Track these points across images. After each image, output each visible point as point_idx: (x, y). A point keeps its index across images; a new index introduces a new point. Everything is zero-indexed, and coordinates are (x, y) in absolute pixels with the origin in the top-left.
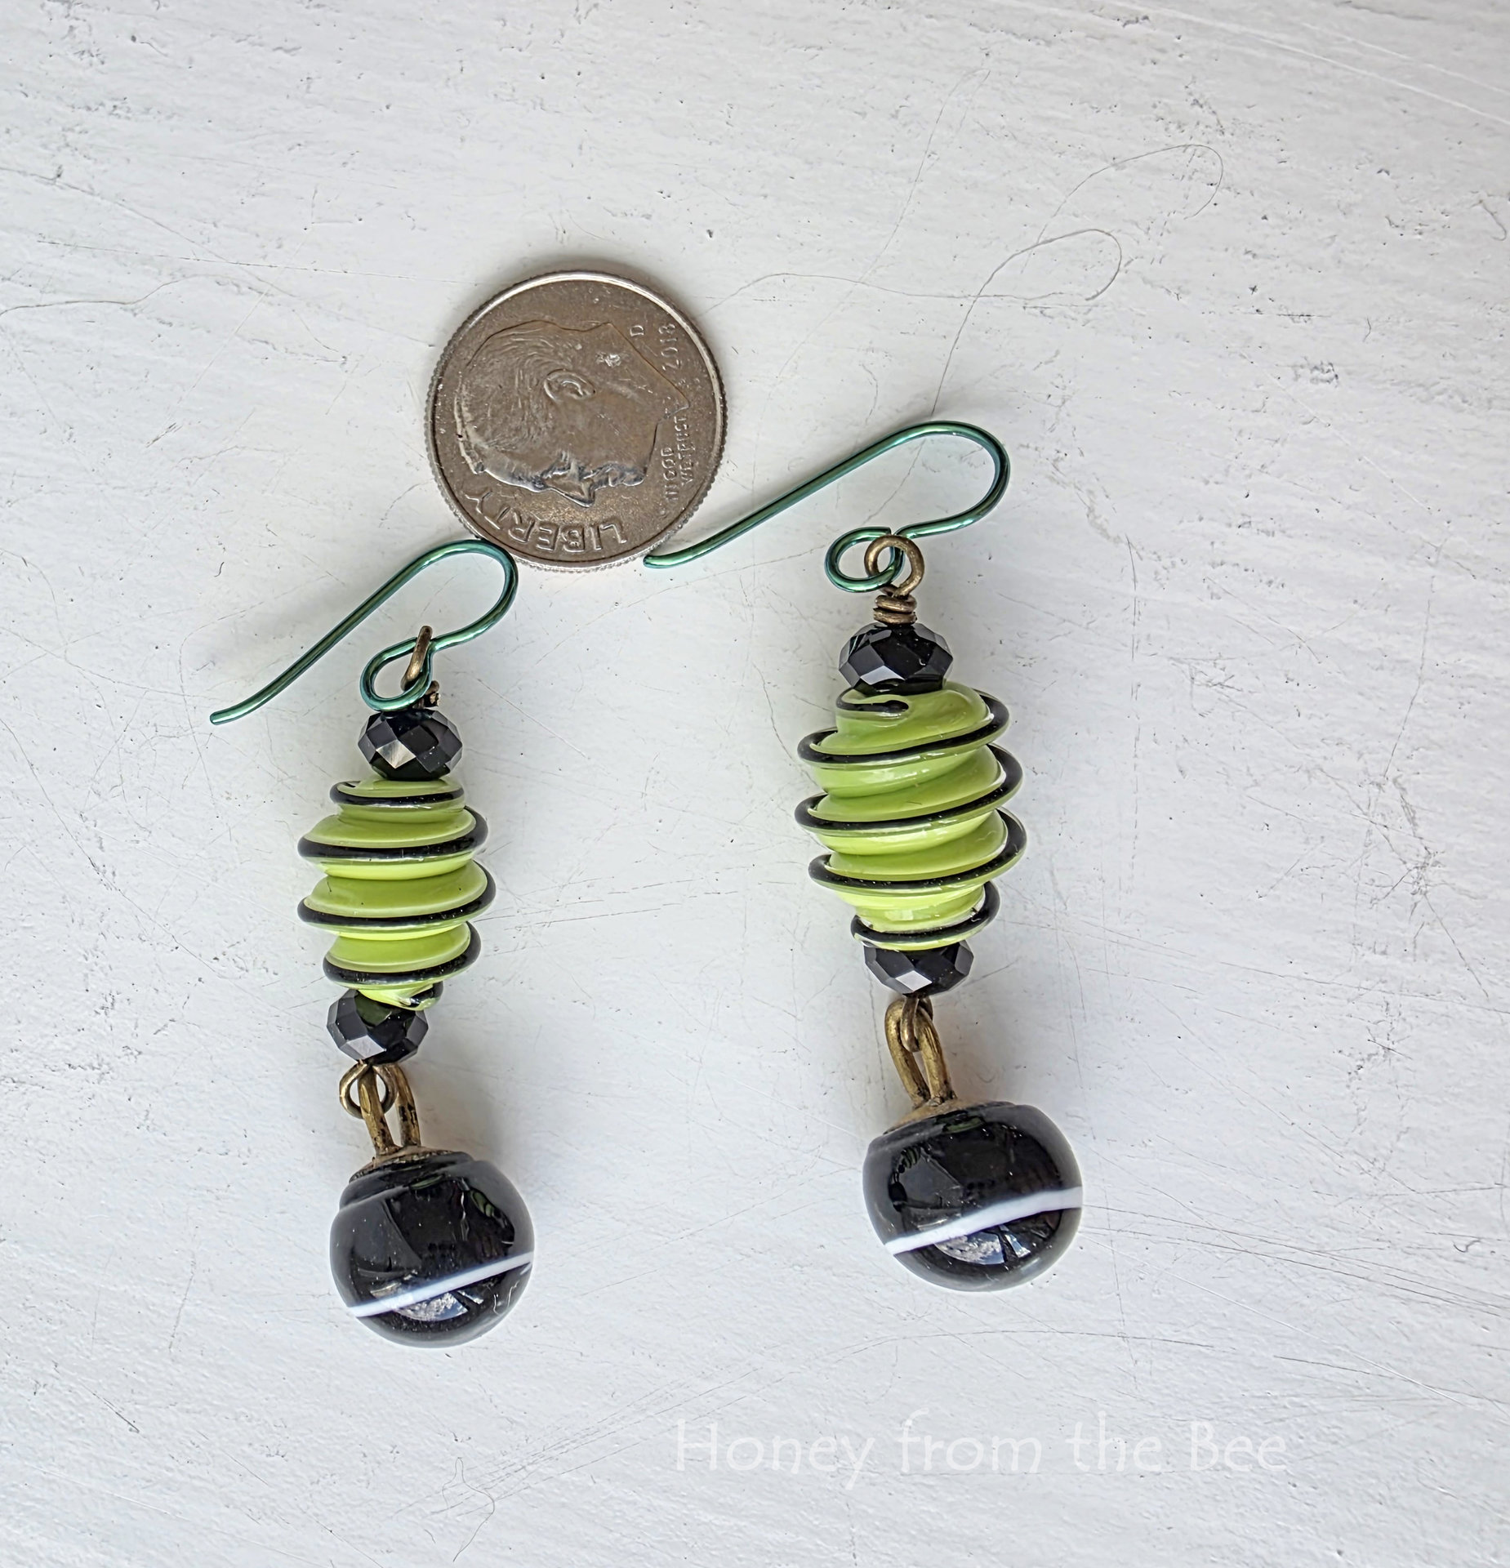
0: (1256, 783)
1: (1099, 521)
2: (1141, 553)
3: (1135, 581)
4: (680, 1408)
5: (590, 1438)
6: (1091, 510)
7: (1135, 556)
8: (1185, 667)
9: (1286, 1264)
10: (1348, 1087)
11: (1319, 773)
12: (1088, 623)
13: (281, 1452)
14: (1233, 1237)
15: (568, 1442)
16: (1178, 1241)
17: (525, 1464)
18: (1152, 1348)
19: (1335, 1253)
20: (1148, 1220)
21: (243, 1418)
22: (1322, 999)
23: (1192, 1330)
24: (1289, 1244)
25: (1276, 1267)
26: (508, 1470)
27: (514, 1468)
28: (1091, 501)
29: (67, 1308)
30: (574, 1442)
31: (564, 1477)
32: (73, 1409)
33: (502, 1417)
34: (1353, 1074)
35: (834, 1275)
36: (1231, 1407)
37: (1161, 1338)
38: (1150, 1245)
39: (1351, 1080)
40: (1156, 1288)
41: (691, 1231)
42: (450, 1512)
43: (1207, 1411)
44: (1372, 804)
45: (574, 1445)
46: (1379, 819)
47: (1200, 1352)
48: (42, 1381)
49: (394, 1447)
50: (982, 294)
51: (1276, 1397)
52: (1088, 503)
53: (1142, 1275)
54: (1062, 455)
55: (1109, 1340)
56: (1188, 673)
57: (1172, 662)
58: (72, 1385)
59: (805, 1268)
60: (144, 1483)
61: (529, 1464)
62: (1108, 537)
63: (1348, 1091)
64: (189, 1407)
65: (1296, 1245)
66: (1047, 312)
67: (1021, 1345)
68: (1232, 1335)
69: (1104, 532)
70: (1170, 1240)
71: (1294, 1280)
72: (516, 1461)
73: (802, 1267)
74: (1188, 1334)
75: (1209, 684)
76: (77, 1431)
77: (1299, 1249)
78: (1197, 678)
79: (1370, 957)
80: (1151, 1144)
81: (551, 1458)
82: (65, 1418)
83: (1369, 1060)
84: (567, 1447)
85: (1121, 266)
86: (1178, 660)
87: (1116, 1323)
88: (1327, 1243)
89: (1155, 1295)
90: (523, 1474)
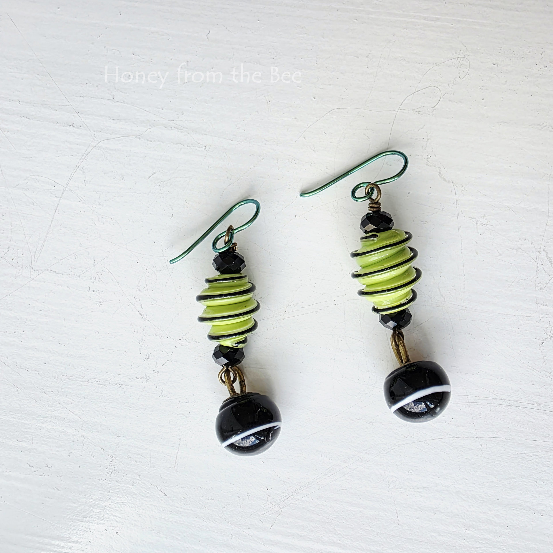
0: (500, 255)
1: (443, 176)
2: (457, 185)
3: (456, 194)
4: (338, 473)
5: (310, 485)
6: (440, 173)
7: (455, 187)
8: (474, 220)
9: (526, 409)
10: (540, 349)
11: (520, 250)
12: (443, 209)
13: (212, 499)
14: (508, 401)
15: (303, 487)
16: (491, 404)
17: (290, 495)
18: (486, 440)
19: (541, 404)
20: (481, 398)
21: (199, 488)
22: (529, 322)
23: (498, 433)
24: (527, 402)
25: (523, 410)
26: (285, 498)
27: (286, 497)
28: (440, 170)
29: (142, 457)
30: (305, 487)
31: (303, 499)
32: (145, 490)
33: (282, 481)
34: (541, 345)
35: (383, 425)
36: (514, 458)
37: (489, 437)
38: (482, 406)
39: (540, 347)
40: (485, 420)
41: (336, 414)
42: (267, 514)
43: (506, 460)
44: (537, 258)
45: (305, 488)
46: (540, 263)
47: (502, 440)
48: (134, 481)
49: (248, 494)
50: (400, 109)
51: (528, 453)
52: (439, 171)
53: (480, 417)
54: (429, 157)
55: (472, 438)
56: (475, 222)
57: (470, 218)
58: (145, 482)
59: (373, 424)
60: (169, 513)
61: (291, 495)
62: (446, 181)
63: (540, 351)
64: (182, 486)
65: (529, 403)
66: (420, 113)
67: (444, 443)
68: (511, 434)
69: (445, 180)
70: (488, 404)
71: (529, 414)
72: (287, 495)
73: (372, 423)
74: (497, 435)
75: (482, 224)
76: (147, 497)
77: (530, 404)
78: (478, 223)
79: (542, 307)
80: (479, 373)
81: (298, 493)
82: (143, 493)
83: (545, 340)
84: (303, 489)
85: (442, 97)
86: (472, 218)
87: (474, 433)
88: (538, 401)
89: (485, 423)
90: (290, 499)
